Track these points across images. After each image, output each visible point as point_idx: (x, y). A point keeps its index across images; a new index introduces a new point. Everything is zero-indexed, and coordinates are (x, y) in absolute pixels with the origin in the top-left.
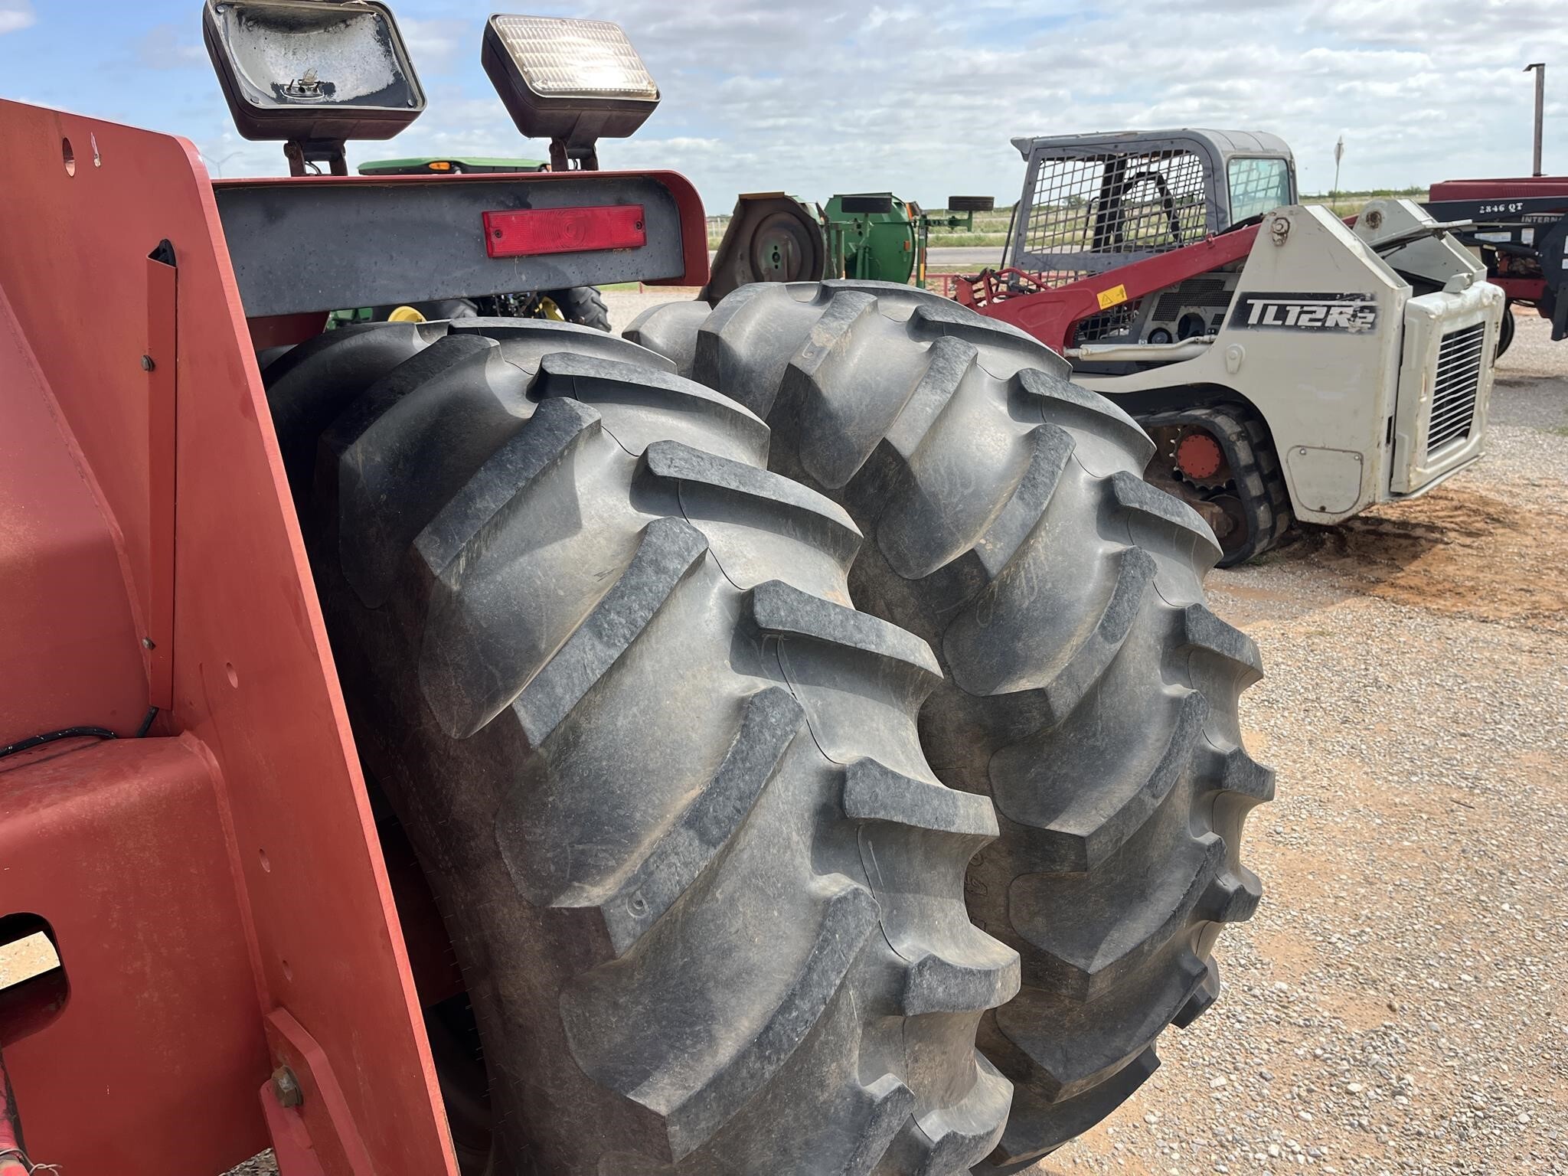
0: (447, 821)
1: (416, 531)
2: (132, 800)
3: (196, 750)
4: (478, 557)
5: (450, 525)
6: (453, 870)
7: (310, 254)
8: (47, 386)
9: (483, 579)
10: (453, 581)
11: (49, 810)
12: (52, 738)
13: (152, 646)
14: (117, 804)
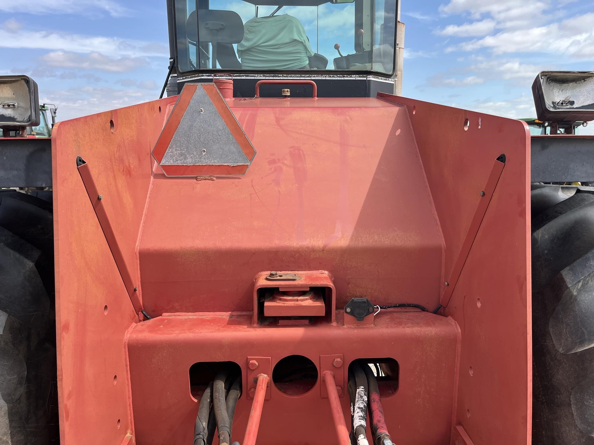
0: (549, 383)
1: (563, 268)
2: (432, 334)
3: (453, 324)
4: (587, 283)
5: (578, 268)
6: (545, 403)
7: (553, 161)
8: (431, 195)
9: (587, 293)
10: (575, 291)
11: (408, 329)
12: (409, 306)
13: (448, 285)
14: (428, 334)
